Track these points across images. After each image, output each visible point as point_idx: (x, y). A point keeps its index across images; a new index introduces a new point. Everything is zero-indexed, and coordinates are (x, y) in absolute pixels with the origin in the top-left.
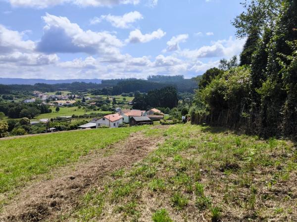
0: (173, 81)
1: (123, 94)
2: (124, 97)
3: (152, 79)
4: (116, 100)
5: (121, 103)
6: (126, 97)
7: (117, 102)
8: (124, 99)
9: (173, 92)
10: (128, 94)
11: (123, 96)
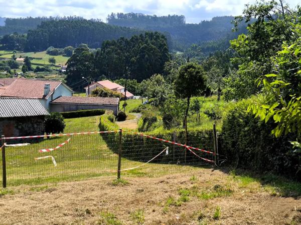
0: (161, 26)
1: (51, 49)
2: (51, 57)
3: (116, 21)
4: (33, 61)
5: (42, 70)
6: (56, 58)
7: (34, 67)
8: (52, 61)
9: (161, 46)
10: (62, 50)
11: (49, 53)
